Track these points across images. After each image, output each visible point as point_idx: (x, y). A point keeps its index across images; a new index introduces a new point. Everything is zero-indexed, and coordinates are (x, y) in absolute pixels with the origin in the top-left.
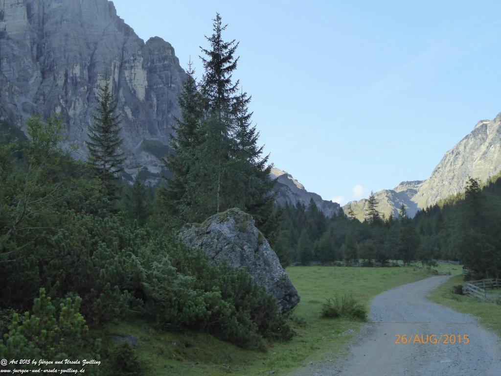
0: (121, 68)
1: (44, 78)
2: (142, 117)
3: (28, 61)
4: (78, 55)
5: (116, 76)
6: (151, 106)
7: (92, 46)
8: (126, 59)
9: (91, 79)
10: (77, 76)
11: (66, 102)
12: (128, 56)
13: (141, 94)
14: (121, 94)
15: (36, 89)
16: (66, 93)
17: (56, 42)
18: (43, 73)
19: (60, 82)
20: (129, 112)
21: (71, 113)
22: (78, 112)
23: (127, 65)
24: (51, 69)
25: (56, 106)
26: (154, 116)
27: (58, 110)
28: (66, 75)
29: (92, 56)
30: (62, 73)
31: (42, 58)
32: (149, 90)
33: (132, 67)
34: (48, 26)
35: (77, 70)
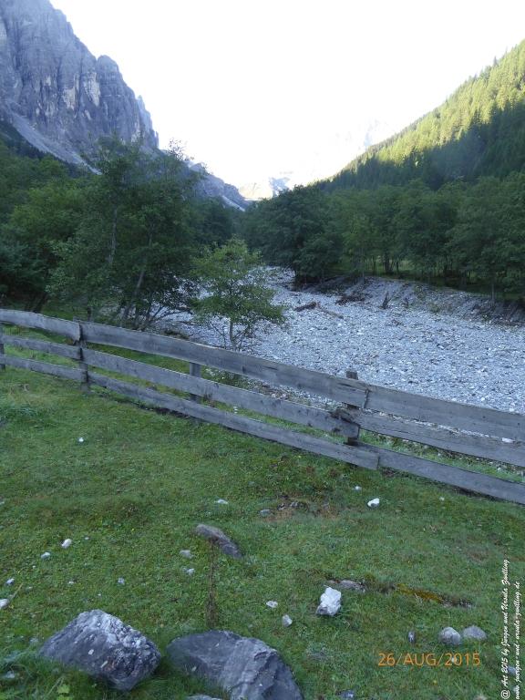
0: (81, 80)
1: (24, 84)
2: (98, 119)
3: (10, 70)
4: (48, 68)
5: (78, 86)
6: (104, 111)
7: (58, 60)
8: (84, 73)
9: (60, 88)
10: (50, 84)
11: (43, 105)
12: (85, 71)
13: (96, 101)
14: (82, 101)
15: (19, 92)
16: (42, 98)
17: (30, 55)
18: (23, 80)
19: (37, 89)
20: (88, 114)
21: (47, 114)
22: (52, 113)
23: (85, 77)
24: (29, 78)
25: (35, 108)
26: (106, 119)
27: (38, 111)
28: (41, 84)
29: (59, 69)
30: (38, 82)
31: (21, 68)
32: (102, 98)
33: (88, 80)
34: (23, 41)
35: (49, 81)
